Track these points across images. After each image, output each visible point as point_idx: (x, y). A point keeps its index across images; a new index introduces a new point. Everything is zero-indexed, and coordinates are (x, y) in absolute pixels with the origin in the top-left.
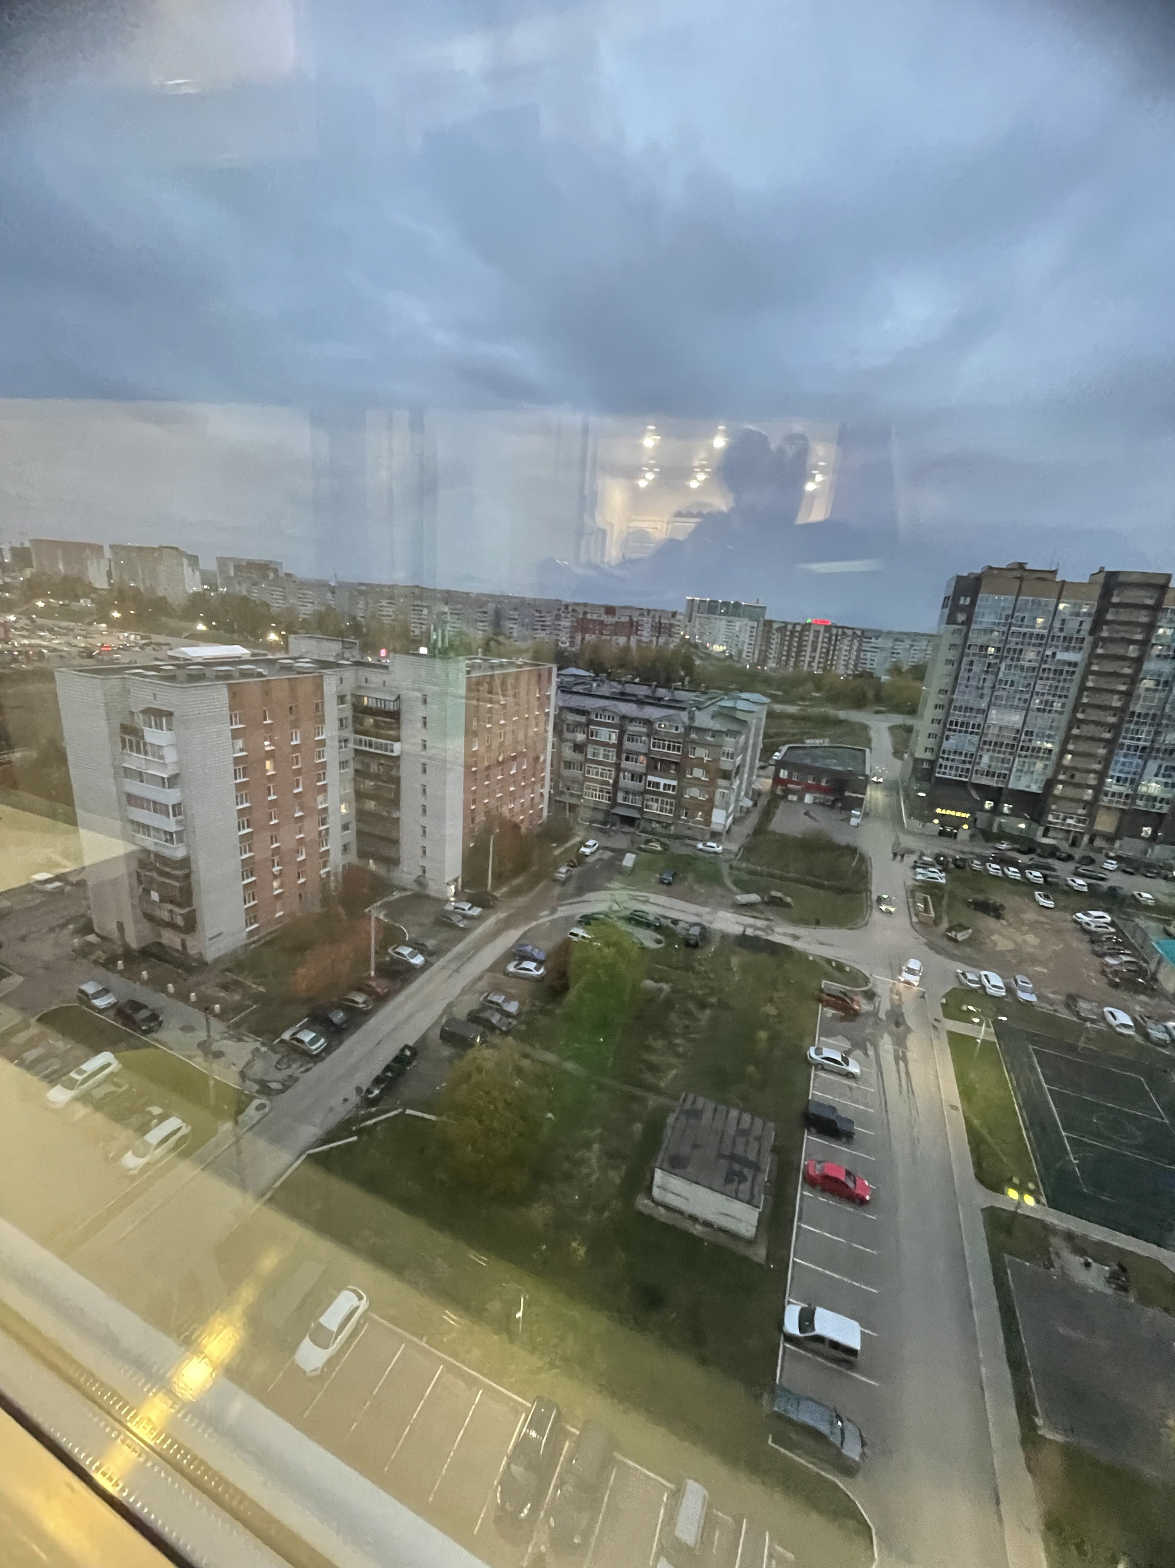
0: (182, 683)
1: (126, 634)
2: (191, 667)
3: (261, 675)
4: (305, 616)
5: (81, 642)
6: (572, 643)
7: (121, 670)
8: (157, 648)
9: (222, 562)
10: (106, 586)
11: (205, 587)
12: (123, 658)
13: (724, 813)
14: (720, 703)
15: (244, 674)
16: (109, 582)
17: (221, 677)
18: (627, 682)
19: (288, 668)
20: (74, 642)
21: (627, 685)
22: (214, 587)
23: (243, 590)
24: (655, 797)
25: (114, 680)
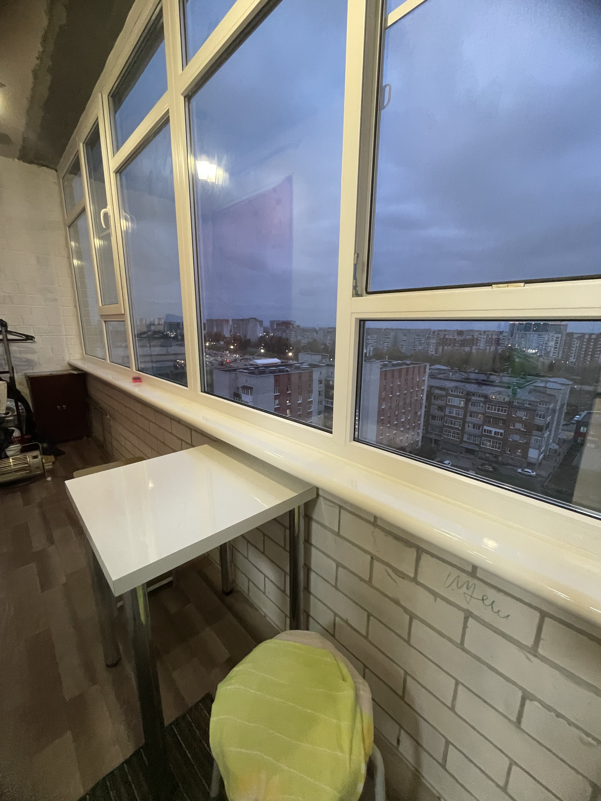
0: (257, 375)
1: (235, 355)
2: (260, 368)
3: (287, 371)
4: (304, 344)
5: (219, 359)
6: (436, 351)
7: (235, 370)
8: (245, 360)
9: (272, 323)
10: (229, 336)
11: (265, 334)
12: (234, 365)
13: (537, 452)
14: (535, 384)
15: (280, 371)
16: (230, 334)
17: (272, 372)
18: (470, 372)
19: (298, 368)
20: (218, 359)
21: (470, 374)
22: (268, 334)
23: (278, 334)
24: (489, 439)
25: (233, 375)
